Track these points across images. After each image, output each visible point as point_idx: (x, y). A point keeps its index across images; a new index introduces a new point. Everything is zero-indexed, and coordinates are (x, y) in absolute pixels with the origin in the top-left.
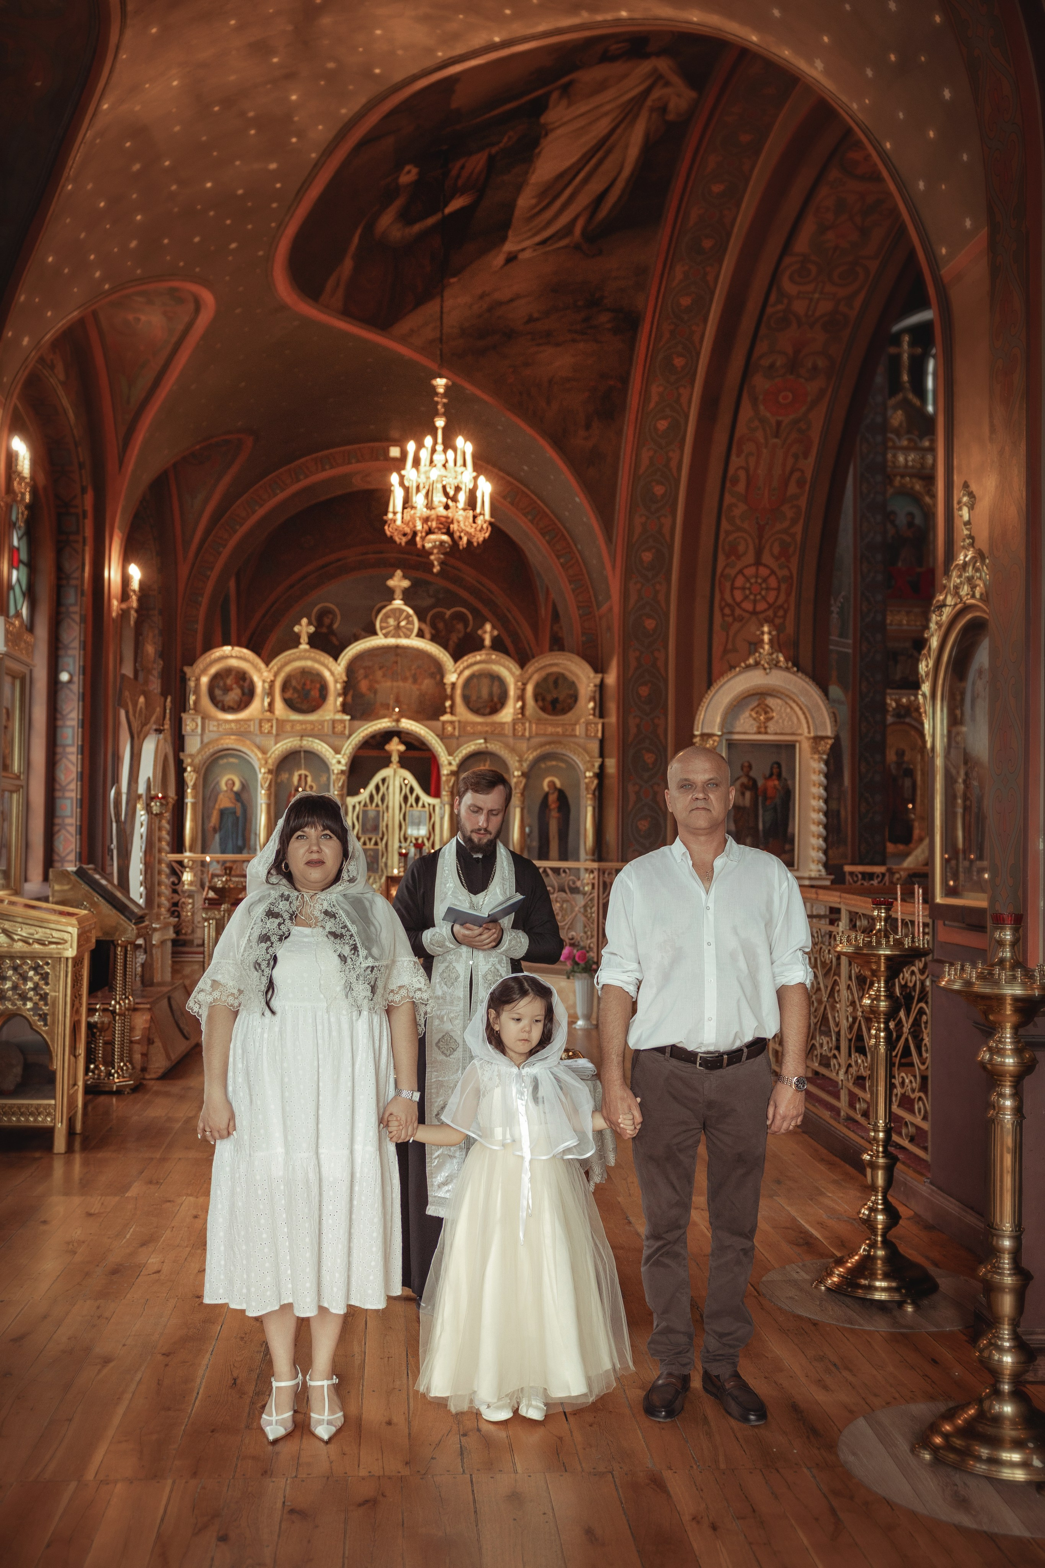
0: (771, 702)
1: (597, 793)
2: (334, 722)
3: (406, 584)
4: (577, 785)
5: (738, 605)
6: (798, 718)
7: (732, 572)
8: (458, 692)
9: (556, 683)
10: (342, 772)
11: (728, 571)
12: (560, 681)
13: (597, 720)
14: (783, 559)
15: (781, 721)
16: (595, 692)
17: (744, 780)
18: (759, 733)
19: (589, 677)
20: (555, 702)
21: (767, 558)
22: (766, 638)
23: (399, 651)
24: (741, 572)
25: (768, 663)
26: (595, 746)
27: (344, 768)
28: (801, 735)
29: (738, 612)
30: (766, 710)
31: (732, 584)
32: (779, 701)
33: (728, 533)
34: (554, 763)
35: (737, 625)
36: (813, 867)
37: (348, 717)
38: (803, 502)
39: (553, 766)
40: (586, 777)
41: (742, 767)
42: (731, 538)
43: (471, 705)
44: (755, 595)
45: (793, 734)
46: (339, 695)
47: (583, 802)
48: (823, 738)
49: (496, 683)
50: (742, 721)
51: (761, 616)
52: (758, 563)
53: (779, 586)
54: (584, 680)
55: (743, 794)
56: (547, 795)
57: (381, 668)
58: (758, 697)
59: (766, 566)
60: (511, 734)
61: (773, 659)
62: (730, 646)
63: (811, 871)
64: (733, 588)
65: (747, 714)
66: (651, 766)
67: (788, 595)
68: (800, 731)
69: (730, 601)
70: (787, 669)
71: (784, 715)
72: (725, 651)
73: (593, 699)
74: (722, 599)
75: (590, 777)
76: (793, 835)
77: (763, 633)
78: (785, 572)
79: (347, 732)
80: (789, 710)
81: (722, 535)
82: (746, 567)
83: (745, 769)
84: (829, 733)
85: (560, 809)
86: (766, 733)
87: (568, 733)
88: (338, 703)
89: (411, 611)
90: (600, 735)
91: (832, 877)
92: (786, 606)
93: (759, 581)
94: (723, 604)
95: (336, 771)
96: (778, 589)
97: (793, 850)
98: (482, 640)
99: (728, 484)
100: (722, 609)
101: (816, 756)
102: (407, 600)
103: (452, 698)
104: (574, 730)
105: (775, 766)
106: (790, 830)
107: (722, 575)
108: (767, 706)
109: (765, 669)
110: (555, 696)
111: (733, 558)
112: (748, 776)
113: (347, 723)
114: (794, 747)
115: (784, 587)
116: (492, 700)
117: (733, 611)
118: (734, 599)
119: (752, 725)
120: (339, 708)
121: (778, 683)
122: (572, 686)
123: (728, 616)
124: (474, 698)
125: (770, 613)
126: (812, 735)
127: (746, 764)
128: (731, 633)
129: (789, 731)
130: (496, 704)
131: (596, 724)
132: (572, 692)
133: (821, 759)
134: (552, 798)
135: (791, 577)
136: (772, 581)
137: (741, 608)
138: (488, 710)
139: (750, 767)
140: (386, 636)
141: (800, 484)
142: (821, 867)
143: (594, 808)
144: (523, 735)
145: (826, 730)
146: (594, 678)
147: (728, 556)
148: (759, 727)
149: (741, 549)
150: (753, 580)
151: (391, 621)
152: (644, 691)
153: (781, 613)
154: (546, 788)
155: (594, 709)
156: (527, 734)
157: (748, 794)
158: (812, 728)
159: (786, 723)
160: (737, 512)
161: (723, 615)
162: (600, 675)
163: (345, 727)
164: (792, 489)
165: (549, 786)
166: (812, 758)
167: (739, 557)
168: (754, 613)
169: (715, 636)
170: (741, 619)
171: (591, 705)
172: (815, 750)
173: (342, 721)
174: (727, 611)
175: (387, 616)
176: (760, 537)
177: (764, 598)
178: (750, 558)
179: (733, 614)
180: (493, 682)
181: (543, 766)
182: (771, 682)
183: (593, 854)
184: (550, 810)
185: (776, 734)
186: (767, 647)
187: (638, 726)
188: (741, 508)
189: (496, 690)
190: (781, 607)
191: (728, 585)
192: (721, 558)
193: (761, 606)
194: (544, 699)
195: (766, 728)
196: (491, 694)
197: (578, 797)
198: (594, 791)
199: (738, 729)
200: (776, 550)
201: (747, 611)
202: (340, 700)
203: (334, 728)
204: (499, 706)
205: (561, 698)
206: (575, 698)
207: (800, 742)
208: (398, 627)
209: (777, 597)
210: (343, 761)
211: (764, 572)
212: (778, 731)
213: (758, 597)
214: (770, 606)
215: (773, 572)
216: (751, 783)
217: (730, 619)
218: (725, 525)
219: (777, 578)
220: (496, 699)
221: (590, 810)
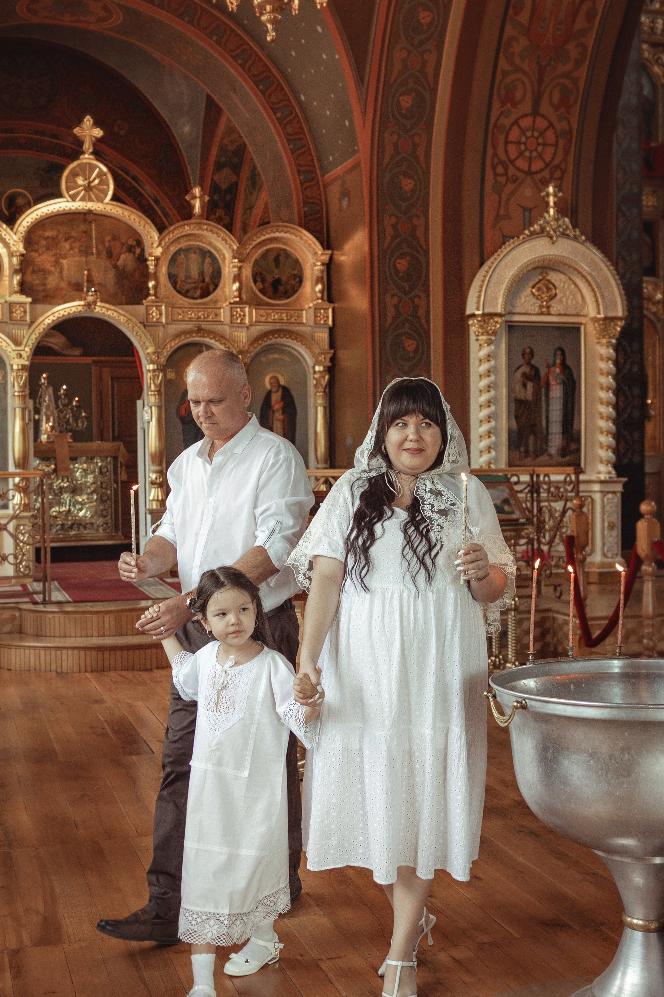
0: (553, 277)
1: (327, 390)
2: (11, 305)
3: (98, 133)
4: (304, 382)
5: (512, 162)
6: (583, 297)
7: (507, 122)
8: (164, 270)
9: (277, 260)
10: (24, 367)
11: (502, 121)
12: (282, 258)
13: (326, 305)
14: (562, 110)
15: (564, 299)
16: (322, 272)
17: (525, 369)
18: (542, 314)
19: (316, 254)
20: (276, 283)
21: (545, 108)
22: (551, 200)
23: (90, 218)
24: (516, 122)
25: (554, 231)
26: (323, 336)
27: (27, 363)
28: (585, 316)
29: (512, 171)
30: (550, 286)
31: (507, 137)
32: (562, 277)
33: (505, 74)
34: (276, 356)
35: (510, 187)
36: (602, 468)
37: (29, 300)
38: (590, 40)
39: (275, 360)
40: (315, 372)
41: (524, 354)
42: (508, 80)
43: (178, 286)
44: (531, 152)
45: (577, 315)
46: (16, 272)
47: (311, 401)
48: (614, 319)
49: (208, 260)
50: (523, 299)
51: (538, 177)
52: (535, 113)
53: (557, 142)
54: (310, 258)
55: (525, 385)
56: (269, 393)
57: (67, 239)
58: (540, 270)
59: (545, 118)
60: (228, 321)
61: (560, 226)
62: (502, 212)
63: (599, 473)
64: (507, 142)
65: (528, 291)
66: (412, 355)
67: (566, 152)
68: (584, 312)
69: (503, 157)
70: (575, 238)
71: (568, 293)
72: (498, 218)
73: (319, 280)
74: (495, 155)
75: (320, 372)
76: (579, 433)
77: (548, 195)
78: (564, 125)
79: (28, 318)
80: (573, 286)
81: (499, 76)
82: (522, 117)
83: (527, 357)
84: (620, 313)
85: (284, 410)
86: (549, 314)
87: (293, 320)
88: (15, 282)
89: (105, 169)
90: (330, 322)
91: (625, 479)
92: (563, 166)
93: (536, 134)
94: (496, 161)
95: (15, 367)
96: (556, 145)
97: (579, 450)
98: (192, 207)
99: (511, 12)
100: (494, 168)
101: (604, 341)
102: (97, 154)
103: (155, 277)
104: (300, 316)
105: (559, 353)
106: (575, 426)
107: (495, 125)
108: (549, 281)
109: (551, 238)
110: (276, 277)
111: (509, 105)
112: (529, 364)
113: (28, 306)
114: (578, 329)
115: (562, 142)
116: (203, 281)
117: (506, 169)
118: (508, 156)
119: (533, 305)
120: (16, 288)
121: (564, 254)
122: (296, 264)
123: (500, 175)
124: (181, 277)
125: (546, 173)
126: (602, 316)
127: (528, 350)
128: (504, 196)
129: (574, 312)
130: (208, 286)
131: (326, 309)
132: (295, 272)
133: (609, 344)
134: (276, 397)
135: (570, 132)
136: (550, 137)
137: (514, 166)
138: (199, 292)
139: (532, 353)
140: (73, 198)
141: (590, 17)
142: (610, 469)
143: (325, 408)
144: (242, 322)
145: (617, 310)
146: (322, 254)
147: (503, 103)
148: (541, 307)
149: (518, 94)
150: (529, 134)
151: (80, 181)
152: (402, 265)
153: (558, 174)
154: (268, 386)
155: (322, 292)
156: (247, 321)
157: (530, 385)
158: (601, 307)
159: (570, 301)
160: (517, 48)
161: (496, 174)
162: (329, 252)
163: (25, 312)
164: (580, 23)
165: (271, 384)
166: (598, 343)
167: (515, 105)
168: (529, 173)
169: (486, 200)
170: (514, 180)
171: (319, 287)
172: (604, 332)
173: (22, 304)
174: (500, 170)
175: (74, 174)
176: (540, 81)
177: (540, 156)
178: (527, 106)
179: (506, 174)
180: (204, 259)
181: (264, 359)
182: (556, 253)
183: (326, 462)
184: (274, 412)
185: (559, 315)
186: (552, 211)
187: (396, 307)
188: (524, 42)
189: (208, 268)
190: (558, 167)
191: (502, 138)
192: (496, 104)
193: (537, 165)
194: (263, 281)
195: (548, 307)
196: (202, 274)
197: (305, 396)
198: (325, 388)
199: (517, 310)
200: (556, 97)
201: (522, 171)
202: (17, 279)
203: (11, 312)
204: (211, 287)
205: (284, 279)
206: (299, 279)
207: (585, 325)
208: (89, 188)
209: (555, 154)
210: (25, 355)
211: (541, 123)
212: (562, 312)
213: (534, 154)
214: (547, 165)
215: (551, 125)
216: (533, 372)
217: (502, 180)
218: (503, 64)
219: (555, 132)
220: (207, 279)
221: (320, 410)
